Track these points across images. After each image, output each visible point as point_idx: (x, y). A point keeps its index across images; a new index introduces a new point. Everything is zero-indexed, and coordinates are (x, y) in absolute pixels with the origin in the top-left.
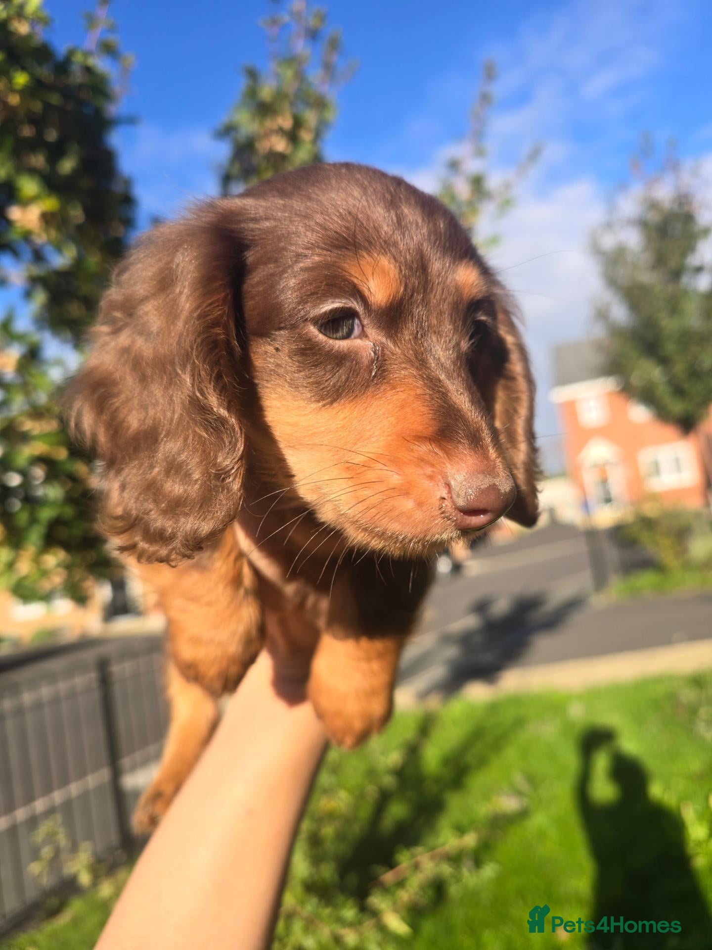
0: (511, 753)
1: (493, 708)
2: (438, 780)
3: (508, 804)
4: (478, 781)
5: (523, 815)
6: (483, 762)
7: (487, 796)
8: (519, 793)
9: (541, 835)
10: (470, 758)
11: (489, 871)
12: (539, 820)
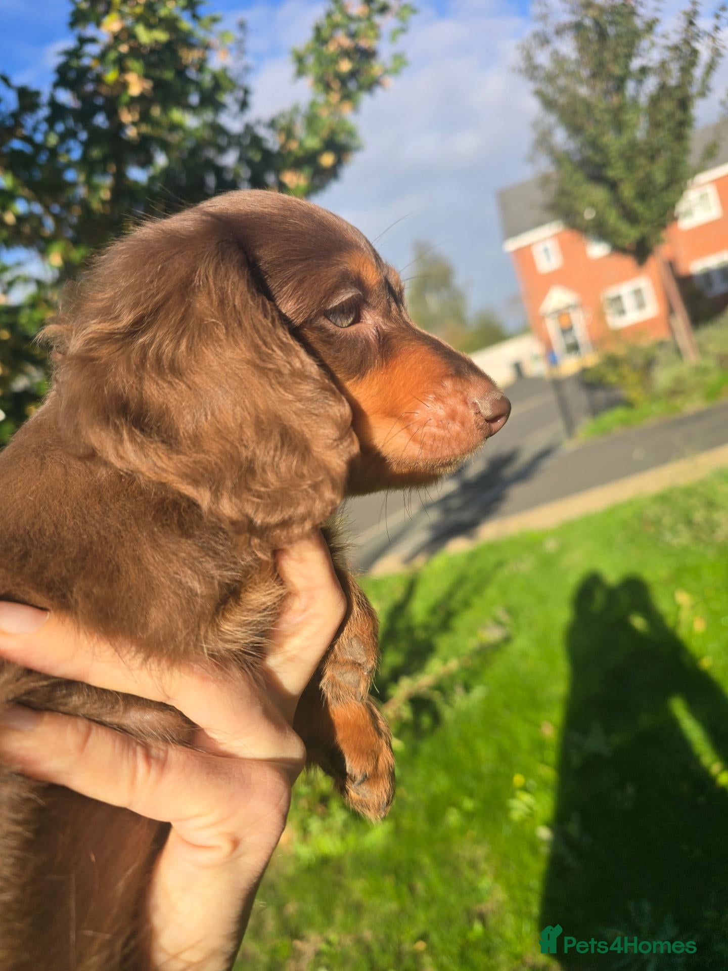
0: (491, 592)
1: (472, 557)
2: (426, 627)
3: (492, 635)
4: (462, 622)
5: (507, 640)
6: (467, 604)
7: (472, 632)
8: (499, 623)
9: (524, 655)
10: (454, 604)
11: (478, 692)
12: (521, 643)
